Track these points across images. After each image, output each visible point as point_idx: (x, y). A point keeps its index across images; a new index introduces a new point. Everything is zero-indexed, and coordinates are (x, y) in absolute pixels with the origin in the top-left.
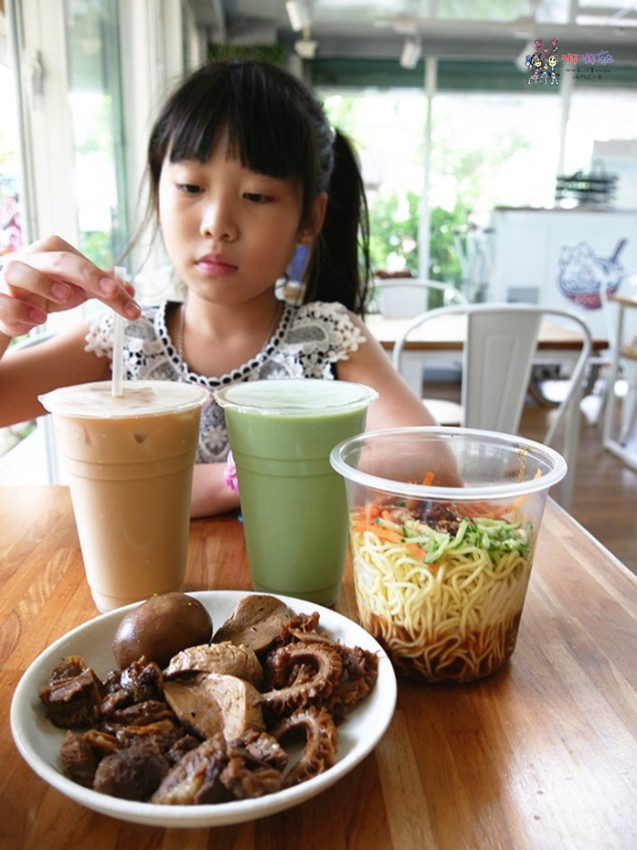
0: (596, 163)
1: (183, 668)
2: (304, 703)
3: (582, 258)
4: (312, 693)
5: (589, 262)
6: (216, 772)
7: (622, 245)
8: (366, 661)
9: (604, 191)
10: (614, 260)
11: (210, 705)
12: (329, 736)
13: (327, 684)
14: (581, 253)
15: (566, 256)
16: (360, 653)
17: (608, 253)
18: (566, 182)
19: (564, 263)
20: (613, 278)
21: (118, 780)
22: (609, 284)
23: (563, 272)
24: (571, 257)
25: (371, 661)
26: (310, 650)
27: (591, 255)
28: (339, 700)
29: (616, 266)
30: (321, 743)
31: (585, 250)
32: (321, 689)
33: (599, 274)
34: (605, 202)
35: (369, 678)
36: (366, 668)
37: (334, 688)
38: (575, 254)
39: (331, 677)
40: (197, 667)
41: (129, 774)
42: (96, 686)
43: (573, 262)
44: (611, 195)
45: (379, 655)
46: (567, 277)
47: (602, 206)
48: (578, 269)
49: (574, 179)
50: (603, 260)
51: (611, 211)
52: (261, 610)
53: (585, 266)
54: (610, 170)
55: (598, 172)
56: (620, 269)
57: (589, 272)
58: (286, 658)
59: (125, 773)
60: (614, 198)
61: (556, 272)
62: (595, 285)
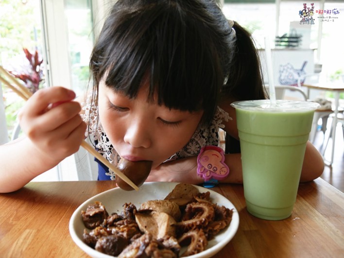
0: (293, 30)
1: (145, 209)
2: (194, 227)
3: (289, 70)
4: (198, 223)
5: (292, 71)
6: (144, 248)
7: (305, 64)
8: (227, 213)
9: (296, 42)
10: (302, 70)
11: (154, 224)
12: (202, 241)
13: (205, 220)
14: (288, 68)
15: (282, 69)
16: (224, 209)
17: (300, 67)
18: (280, 39)
19: (281, 72)
20: (302, 78)
21: (105, 247)
22: (301, 80)
23: (281, 76)
24: (284, 69)
25: (229, 213)
26: (201, 206)
27: (292, 68)
28: (211, 228)
29: (303, 73)
30: (197, 244)
31: (290, 67)
32: (203, 222)
33: (296, 77)
34: (297, 46)
35: (227, 220)
36: (226, 216)
37: (209, 222)
38: (286, 68)
39: (208, 217)
40: (151, 209)
41: (110, 245)
42: (105, 213)
43: (285, 72)
44: (299, 43)
45: (233, 210)
46: (282, 78)
47: (296, 48)
48: (287, 74)
49: (284, 37)
50: (297, 70)
51: (300, 50)
52: (185, 190)
53: (290, 73)
54: (298, 33)
55: (294, 34)
56: (305, 74)
57: (292, 75)
58: (190, 208)
59: (108, 244)
60: (301, 44)
61: (278, 75)
62: (294, 81)
